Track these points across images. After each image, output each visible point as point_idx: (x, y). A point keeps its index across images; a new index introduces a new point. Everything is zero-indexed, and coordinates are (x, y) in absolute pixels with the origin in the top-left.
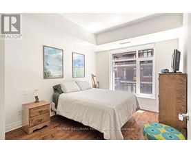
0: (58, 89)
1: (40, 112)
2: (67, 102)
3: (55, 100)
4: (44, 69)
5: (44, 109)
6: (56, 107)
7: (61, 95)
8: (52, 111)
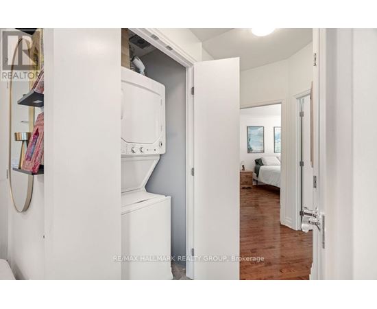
0: (259, 162)
1: (247, 176)
2: (266, 171)
3: (257, 171)
4: (248, 145)
5: (249, 174)
6: (257, 176)
7: (262, 167)
8: (254, 180)
